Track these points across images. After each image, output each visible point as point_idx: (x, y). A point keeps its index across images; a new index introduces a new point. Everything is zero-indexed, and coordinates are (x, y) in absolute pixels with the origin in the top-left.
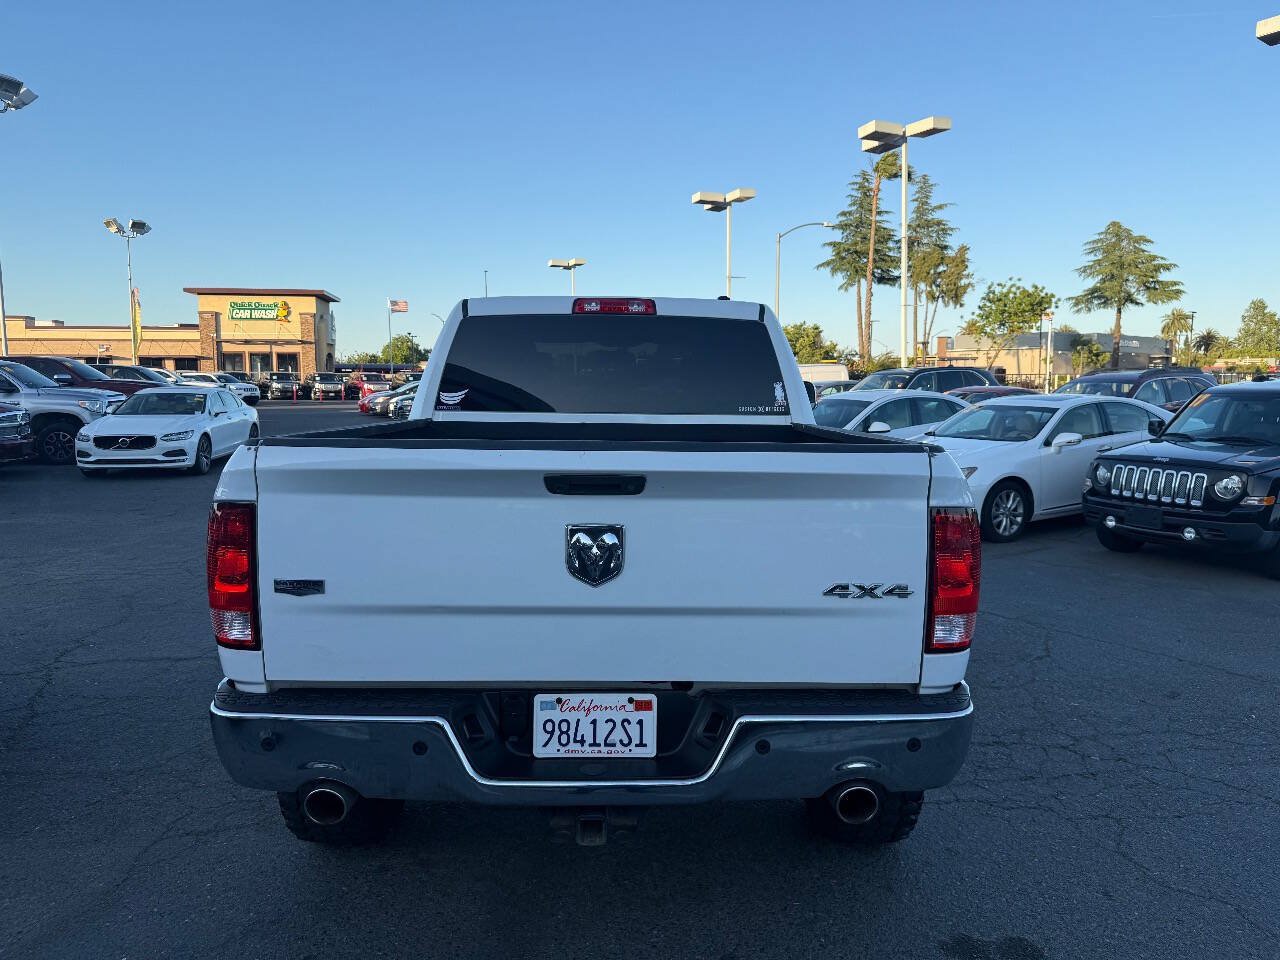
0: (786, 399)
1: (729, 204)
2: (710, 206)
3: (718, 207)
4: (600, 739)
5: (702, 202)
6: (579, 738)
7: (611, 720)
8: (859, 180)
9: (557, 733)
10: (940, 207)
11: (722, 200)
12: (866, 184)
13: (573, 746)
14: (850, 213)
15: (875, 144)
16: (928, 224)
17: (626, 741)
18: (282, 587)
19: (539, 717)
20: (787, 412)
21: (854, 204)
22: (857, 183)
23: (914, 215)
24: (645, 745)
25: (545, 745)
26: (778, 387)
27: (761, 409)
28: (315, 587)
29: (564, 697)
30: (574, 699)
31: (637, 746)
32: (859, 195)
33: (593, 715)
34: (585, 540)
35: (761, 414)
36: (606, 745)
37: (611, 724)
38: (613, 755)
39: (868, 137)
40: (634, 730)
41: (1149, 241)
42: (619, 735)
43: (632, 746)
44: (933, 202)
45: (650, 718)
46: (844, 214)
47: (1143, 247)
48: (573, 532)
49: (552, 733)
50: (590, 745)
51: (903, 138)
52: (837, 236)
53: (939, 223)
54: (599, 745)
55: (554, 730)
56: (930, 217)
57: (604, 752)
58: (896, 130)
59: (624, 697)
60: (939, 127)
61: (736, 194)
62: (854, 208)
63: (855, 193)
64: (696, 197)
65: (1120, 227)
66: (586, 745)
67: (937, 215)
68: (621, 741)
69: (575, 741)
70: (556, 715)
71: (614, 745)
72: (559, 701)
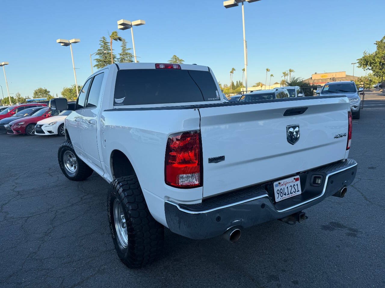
0: (219, 95)
1: (71, 44)
2: (63, 44)
3: (66, 44)
4: (289, 193)
5: (60, 43)
6: (285, 193)
7: (291, 186)
8: (103, 39)
9: (280, 193)
10: (129, 49)
11: (68, 42)
12: (105, 41)
13: (284, 196)
14: (101, 50)
15: (122, 27)
16: (127, 54)
17: (295, 191)
18: (211, 160)
19: (276, 189)
20: (220, 100)
21: (102, 47)
22: (102, 41)
23: (122, 51)
24: (299, 191)
25: (278, 198)
26: (217, 92)
27: (214, 99)
28: (222, 158)
29: (280, 182)
30: (282, 182)
31: (297, 192)
32: (103, 44)
33: (287, 185)
34: (291, 130)
35: (214, 100)
36: (291, 193)
37: (291, 187)
38: (293, 196)
39: (121, 25)
40: (296, 187)
41: (183, 61)
42: (293, 190)
43: (296, 192)
44: (127, 47)
45: (299, 182)
46: (99, 50)
47: (182, 62)
48: (289, 128)
49: (279, 194)
50: (287, 195)
51: (131, 26)
52: (98, 57)
53: (130, 54)
54: (289, 194)
55: (279, 193)
56: (127, 52)
57: (290, 196)
58: (129, 23)
59: (293, 178)
60: (142, 23)
61: (73, 40)
62: (102, 48)
63: (101, 43)
64: (58, 41)
65: (176, 57)
66: (286, 195)
67: (129, 52)
68: (294, 191)
69: (284, 195)
70: (279, 188)
71: (292, 193)
72: (279, 183)
